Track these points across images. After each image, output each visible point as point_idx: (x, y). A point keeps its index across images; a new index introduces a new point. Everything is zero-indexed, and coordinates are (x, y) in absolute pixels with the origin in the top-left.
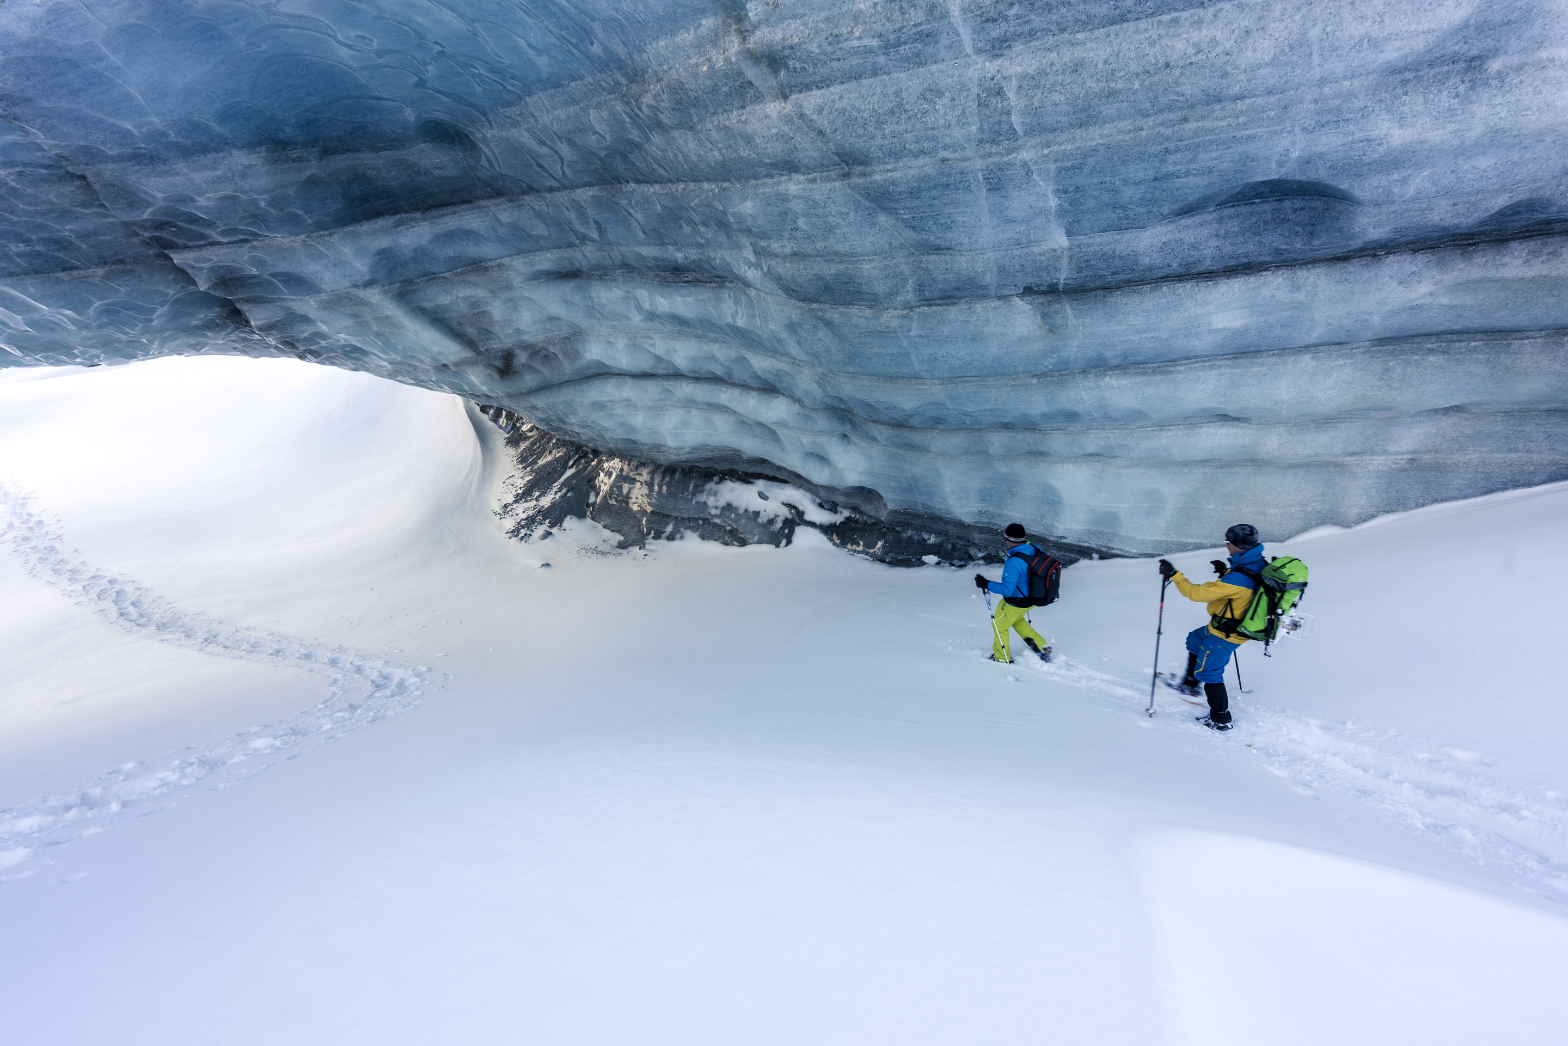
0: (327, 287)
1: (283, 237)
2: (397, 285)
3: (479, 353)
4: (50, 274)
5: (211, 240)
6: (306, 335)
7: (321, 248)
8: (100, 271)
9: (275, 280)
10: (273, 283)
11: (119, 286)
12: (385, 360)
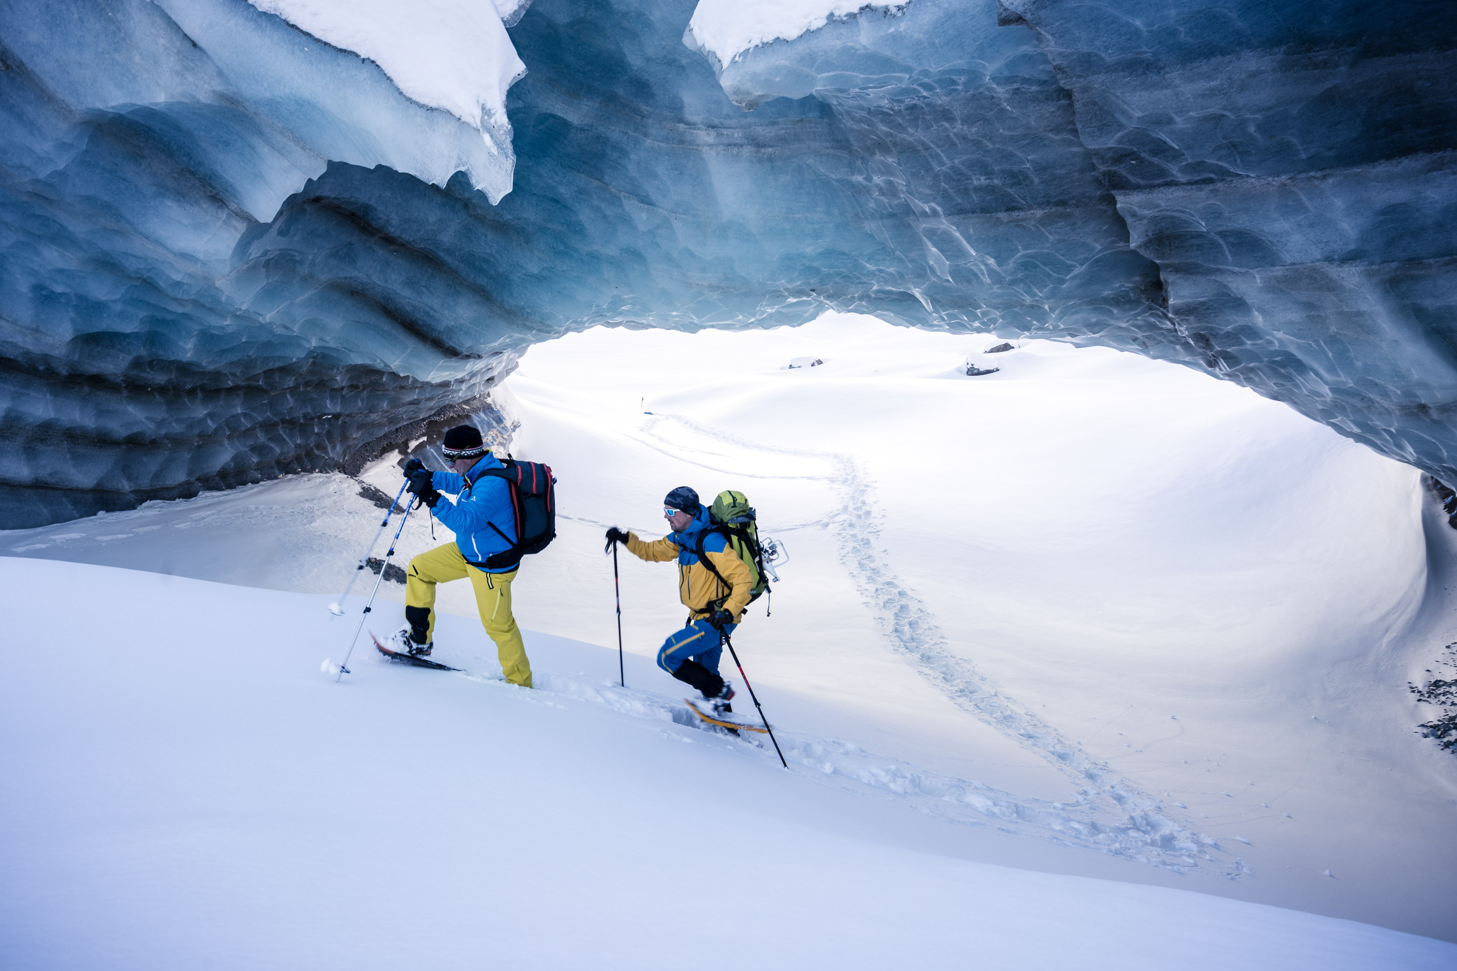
0: (1288, 258)
1: (1258, 177)
2: (1394, 265)
4: (993, 214)
5: (1169, 179)
6: (1229, 328)
7: (1302, 197)
8: (1039, 213)
9: (1222, 243)
10: (1218, 246)
11: (1050, 233)
12: (1326, 383)
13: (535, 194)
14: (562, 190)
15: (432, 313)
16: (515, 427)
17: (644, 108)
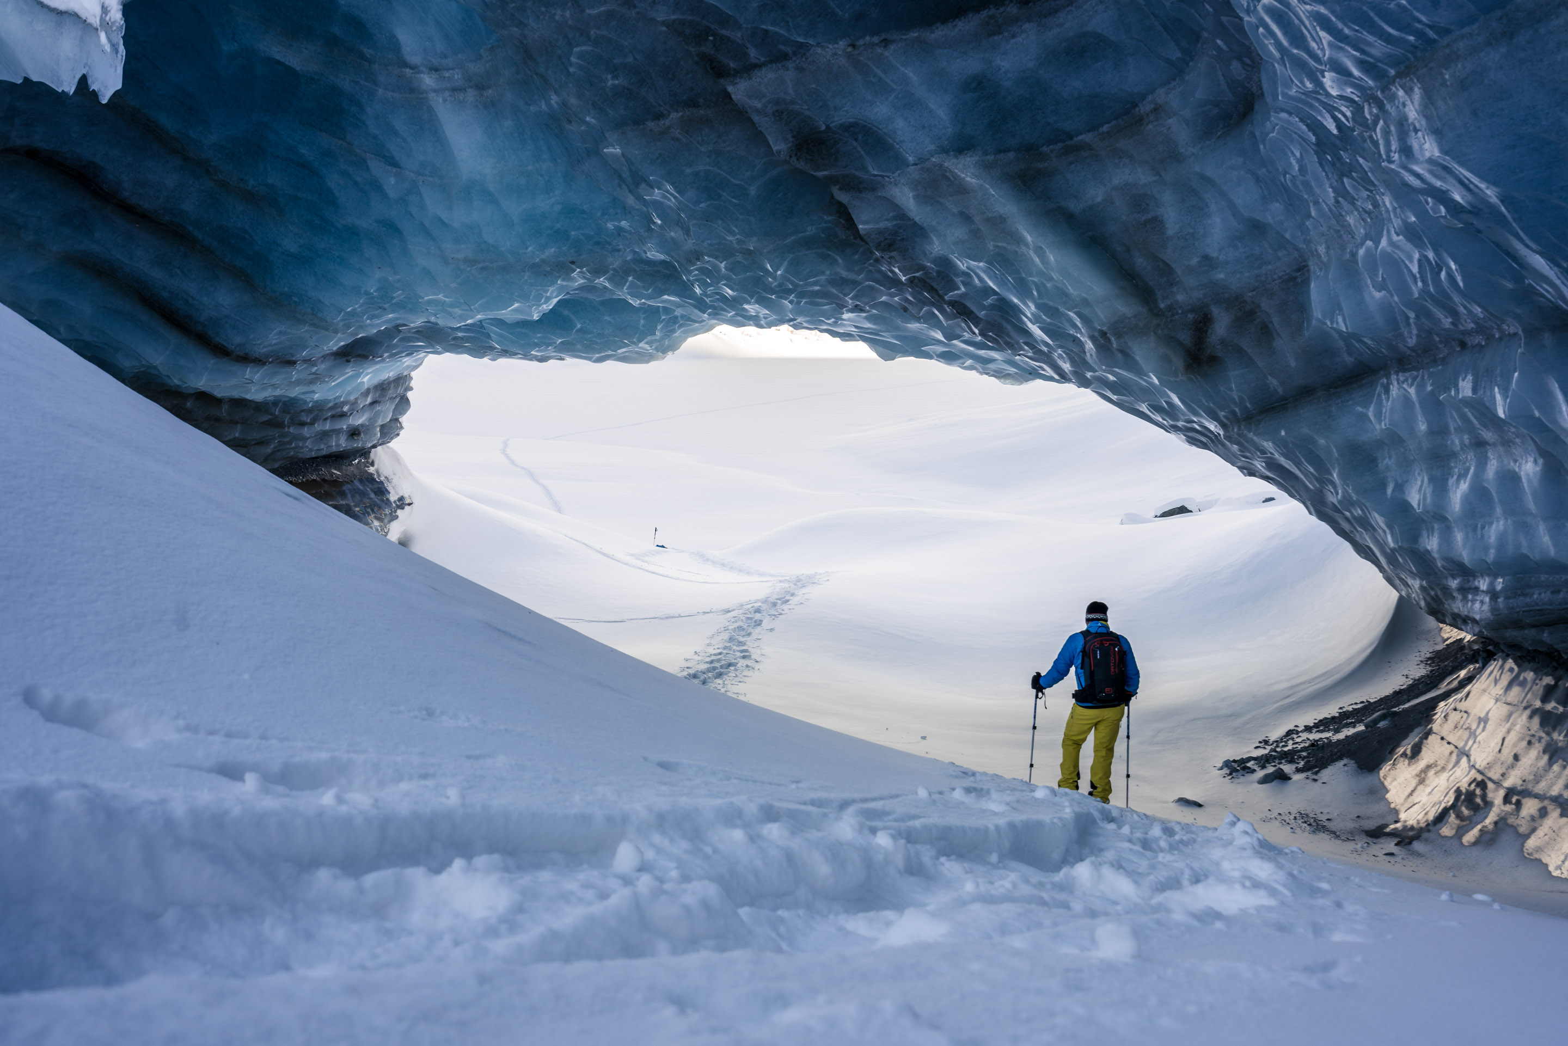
0: (909, 154)
1: (820, 45)
3: (1156, 313)
4: (644, 125)
7: (874, 68)
8: (678, 118)
9: (851, 139)
10: (852, 146)
11: (700, 143)
13: (278, 156)
14: (303, 150)
15: (190, 300)
16: (402, 503)
17: (368, 52)
